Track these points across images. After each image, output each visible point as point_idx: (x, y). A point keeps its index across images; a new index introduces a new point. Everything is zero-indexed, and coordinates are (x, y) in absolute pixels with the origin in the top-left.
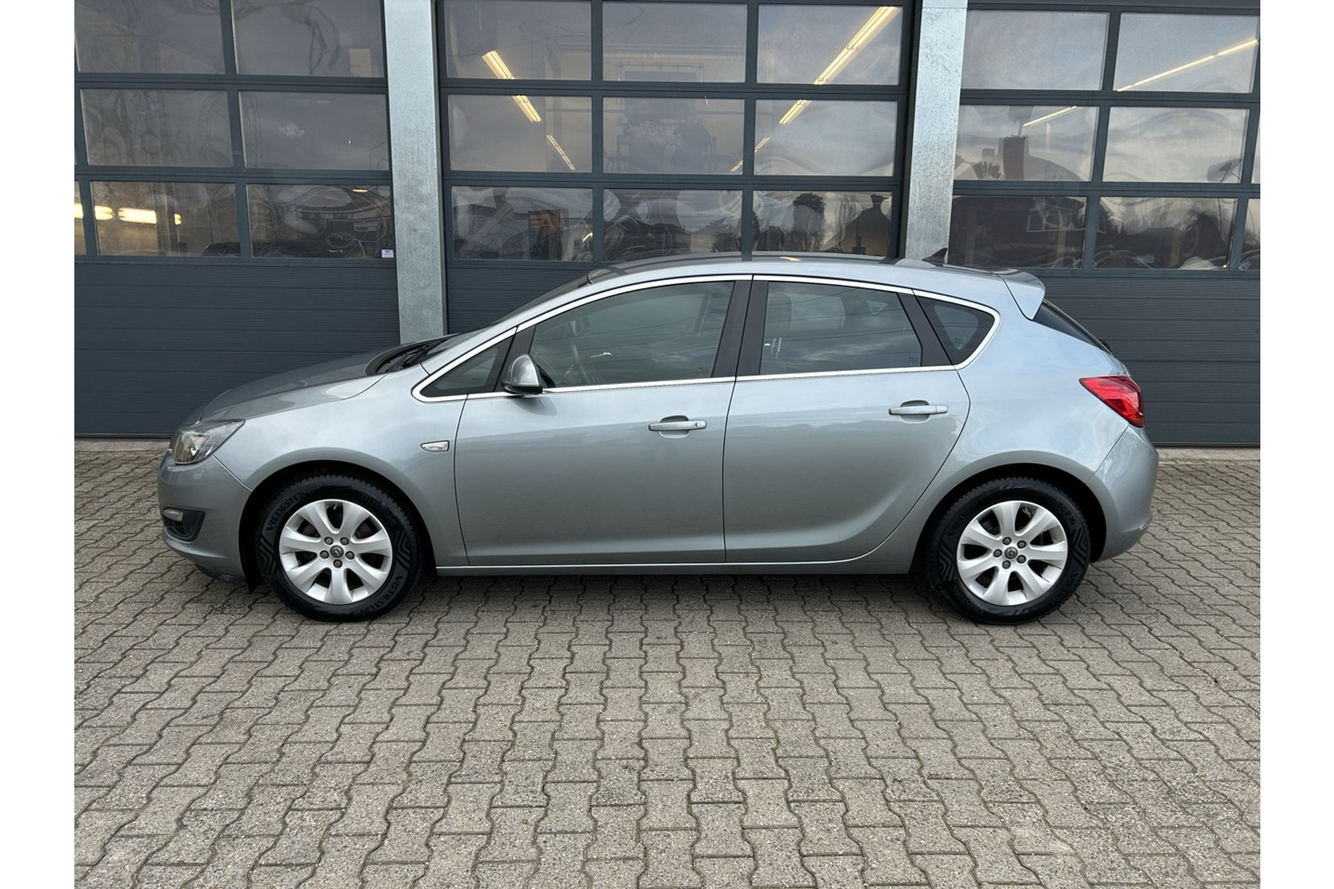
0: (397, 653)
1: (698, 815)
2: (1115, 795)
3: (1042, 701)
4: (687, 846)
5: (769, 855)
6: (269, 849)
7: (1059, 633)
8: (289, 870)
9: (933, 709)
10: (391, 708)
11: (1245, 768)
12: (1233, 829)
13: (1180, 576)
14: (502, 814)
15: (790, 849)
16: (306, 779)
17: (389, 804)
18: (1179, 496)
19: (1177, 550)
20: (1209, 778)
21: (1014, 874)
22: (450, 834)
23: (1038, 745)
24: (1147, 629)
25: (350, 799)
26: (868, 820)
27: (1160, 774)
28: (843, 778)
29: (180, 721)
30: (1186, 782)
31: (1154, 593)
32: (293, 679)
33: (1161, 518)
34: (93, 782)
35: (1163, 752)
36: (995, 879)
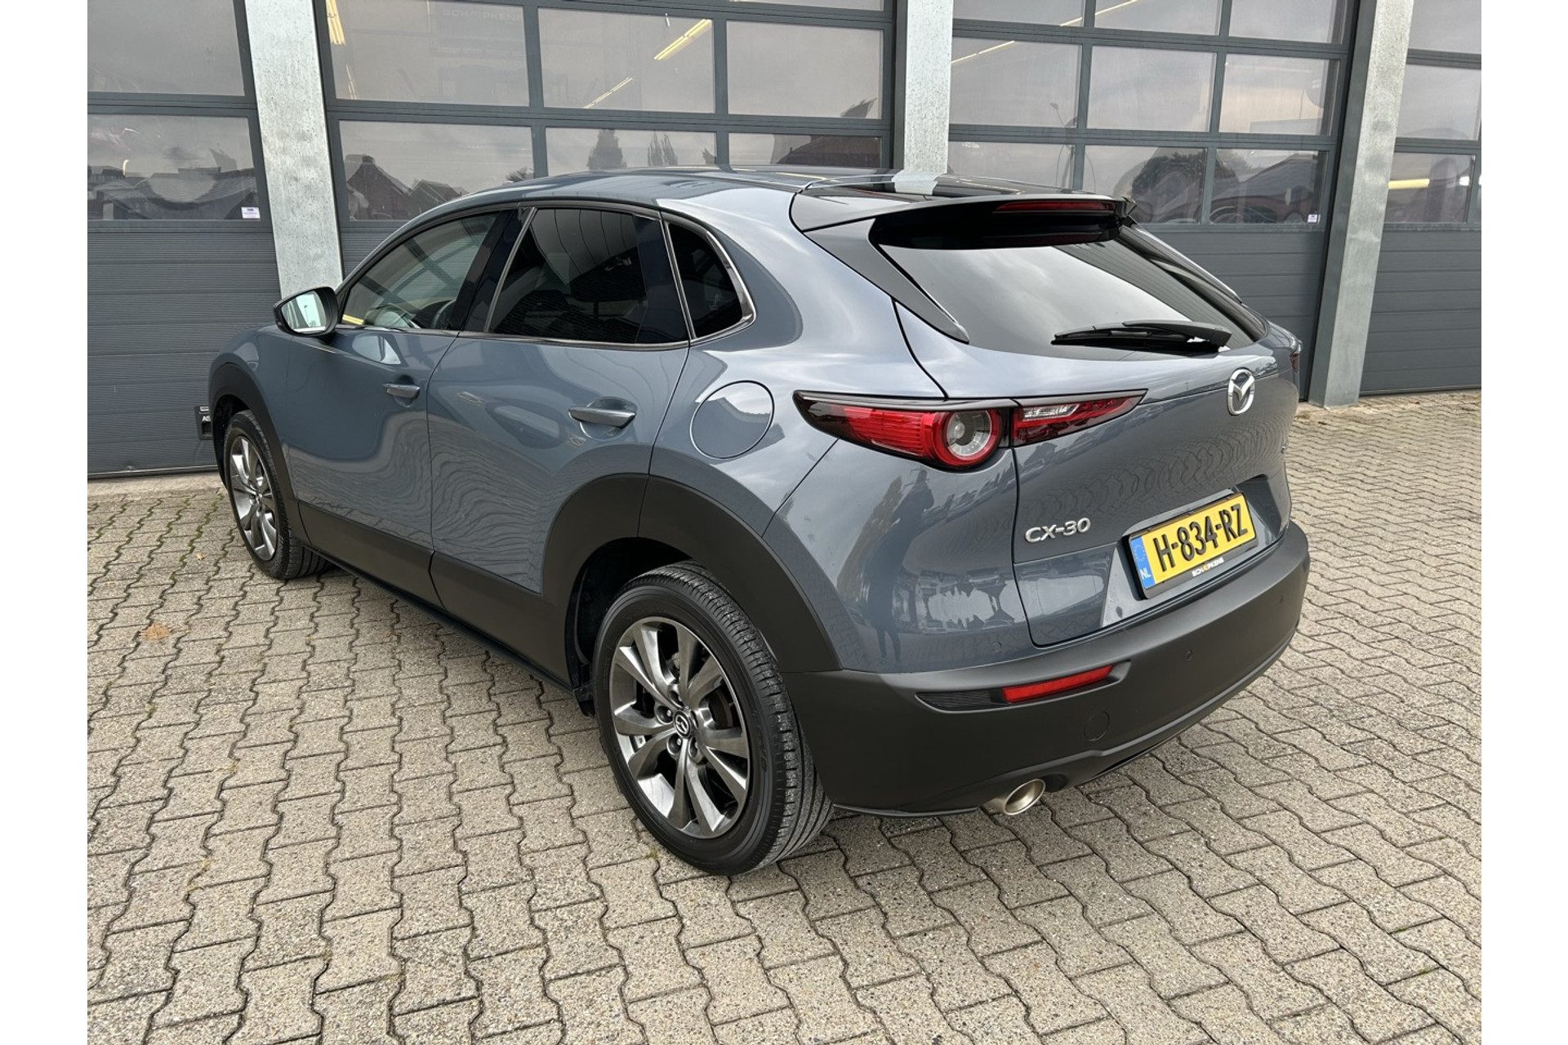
0: (509, 716)
1: (1006, 824)
6: (545, 962)
8: (594, 977)
10: (560, 780)
15: (1124, 838)
16: (523, 874)
17: (656, 880)
25: (600, 886)
29: (279, 840)
32: (396, 766)
34: (220, 936)
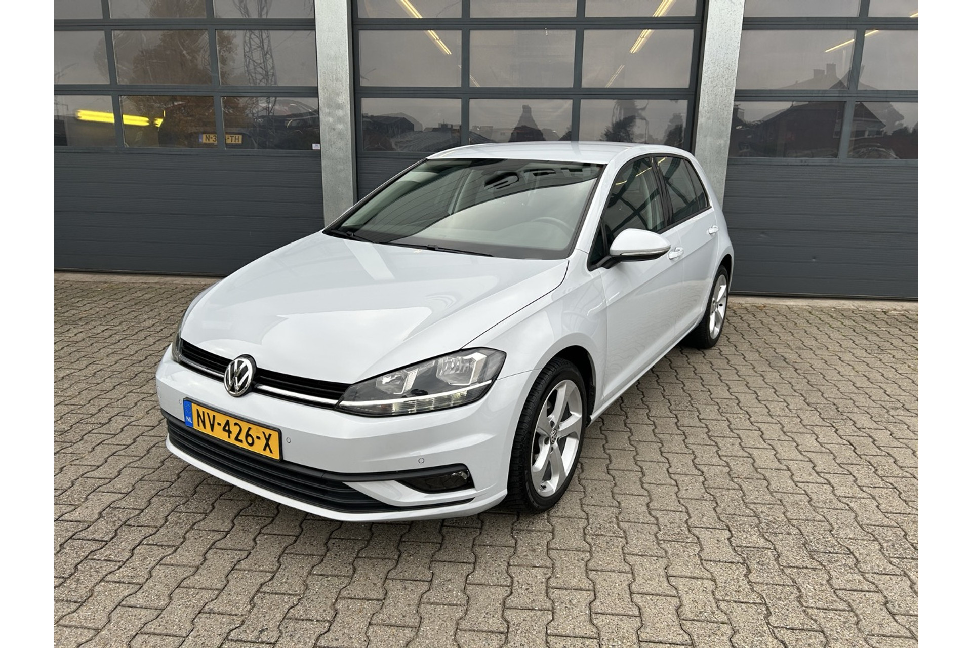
2: (762, 542)
3: (730, 475)
4: (430, 553)
5: (485, 564)
7: (762, 429)
8: (161, 548)
9: (644, 475)
11: (874, 531)
12: (846, 572)
13: (877, 394)
14: (311, 524)
15: (503, 560)
18: (901, 337)
19: (883, 375)
20: (841, 535)
21: (660, 588)
22: (271, 534)
23: (715, 505)
24: (834, 430)
26: (566, 545)
27: (803, 531)
28: (557, 517)
30: (821, 537)
31: (851, 405)
33: (879, 352)
35: (811, 514)
36: (645, 591)
